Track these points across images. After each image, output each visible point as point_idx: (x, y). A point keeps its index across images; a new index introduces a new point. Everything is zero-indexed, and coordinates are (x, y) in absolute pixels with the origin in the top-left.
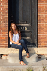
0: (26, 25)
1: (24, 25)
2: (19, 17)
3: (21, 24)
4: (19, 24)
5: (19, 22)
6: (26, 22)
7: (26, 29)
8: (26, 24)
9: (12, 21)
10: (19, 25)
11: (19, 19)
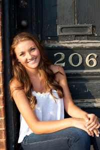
0: (91, 45)
1: (84, 45)
2: (56, 5)
3: (66, 37)
4: (56, 38)
5: (59, 27)
6: (89, 32)
7: (91, 63)
8: (91, 37)
9: (24, 23)
10: (56, 45)
11: (59, 14)
